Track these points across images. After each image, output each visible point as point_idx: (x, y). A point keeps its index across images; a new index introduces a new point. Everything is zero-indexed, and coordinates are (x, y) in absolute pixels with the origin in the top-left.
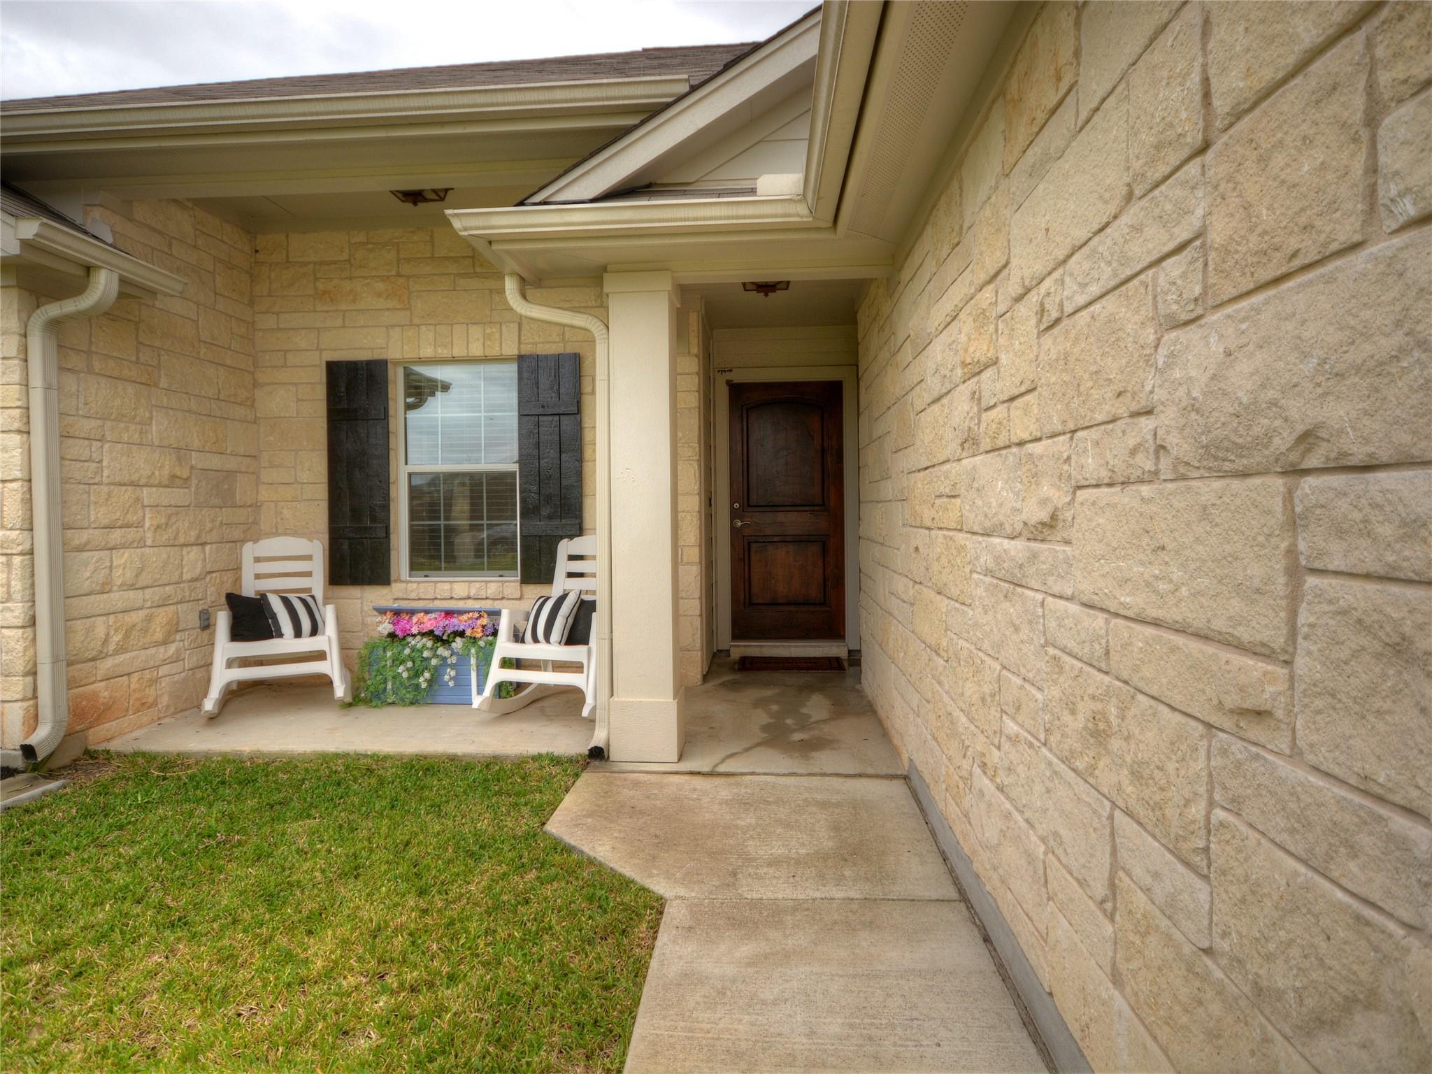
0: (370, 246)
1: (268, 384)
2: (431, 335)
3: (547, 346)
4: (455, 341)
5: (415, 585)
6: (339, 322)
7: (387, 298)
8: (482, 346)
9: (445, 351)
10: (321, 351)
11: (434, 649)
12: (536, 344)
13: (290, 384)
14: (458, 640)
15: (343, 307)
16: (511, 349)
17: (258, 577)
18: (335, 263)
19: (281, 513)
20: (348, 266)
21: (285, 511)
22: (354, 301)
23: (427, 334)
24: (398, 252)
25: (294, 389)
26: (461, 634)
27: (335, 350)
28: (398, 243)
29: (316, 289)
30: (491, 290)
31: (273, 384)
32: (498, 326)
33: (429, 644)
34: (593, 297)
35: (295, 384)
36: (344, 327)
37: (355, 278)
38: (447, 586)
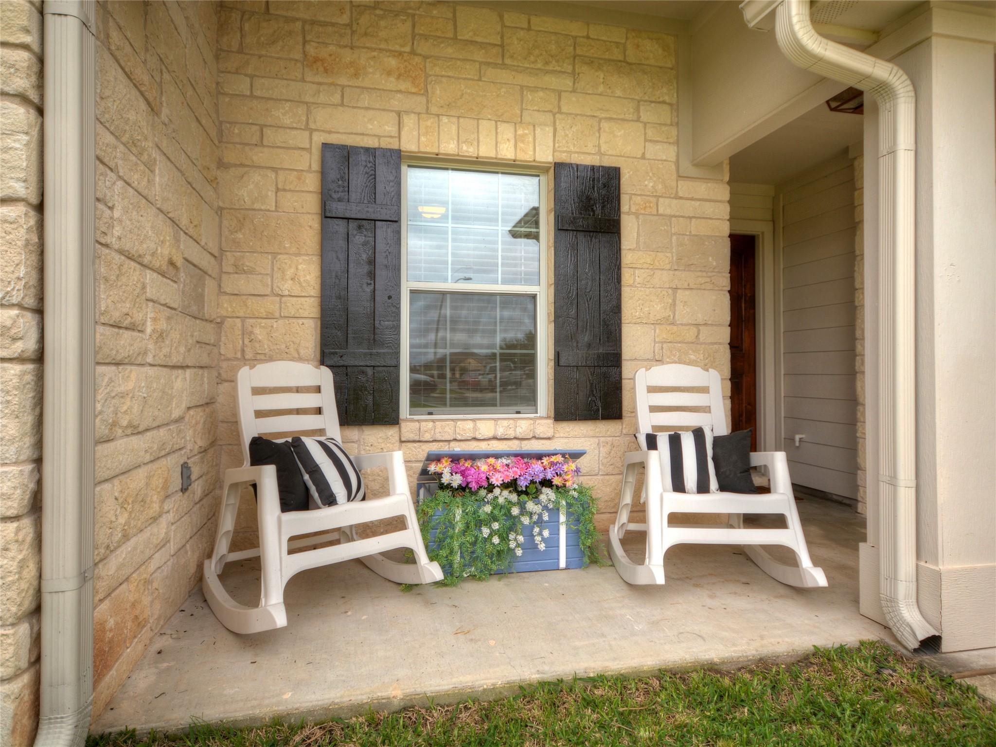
0: (378, 12)
1: (235, 165)
2: (454, 128)
3: (582, 157)
4: (481, 139)
5: (430, 424)
6: (336, 98)
7: (398, 78)
8: (513, 148)
9: (471, 150)
10: (312, 131)
11: (522, 506)
12: (570, 152)
13: (267, 168)
14: (546, 490)
15: (343, 81)
16: (545, 155)
17: (259, 414)
18: (333, 25)
19: (251, 333)
20: (349, 31)
21: (257, 331)
22: (356, 75)
23: (449, 126)
24: (414, 26)
25: (273, 176)
26: (547, 483)
27: (330, 132)
28: (413, 15)
29: (305, 54)
30: (522, 87)
31: (242, 165)
32: (531, 128)
33: (514, 497)
34: (632, 110)
35: (275, 170)
36: (342, 105)
37: (358, 47)
38: (469, 425)
